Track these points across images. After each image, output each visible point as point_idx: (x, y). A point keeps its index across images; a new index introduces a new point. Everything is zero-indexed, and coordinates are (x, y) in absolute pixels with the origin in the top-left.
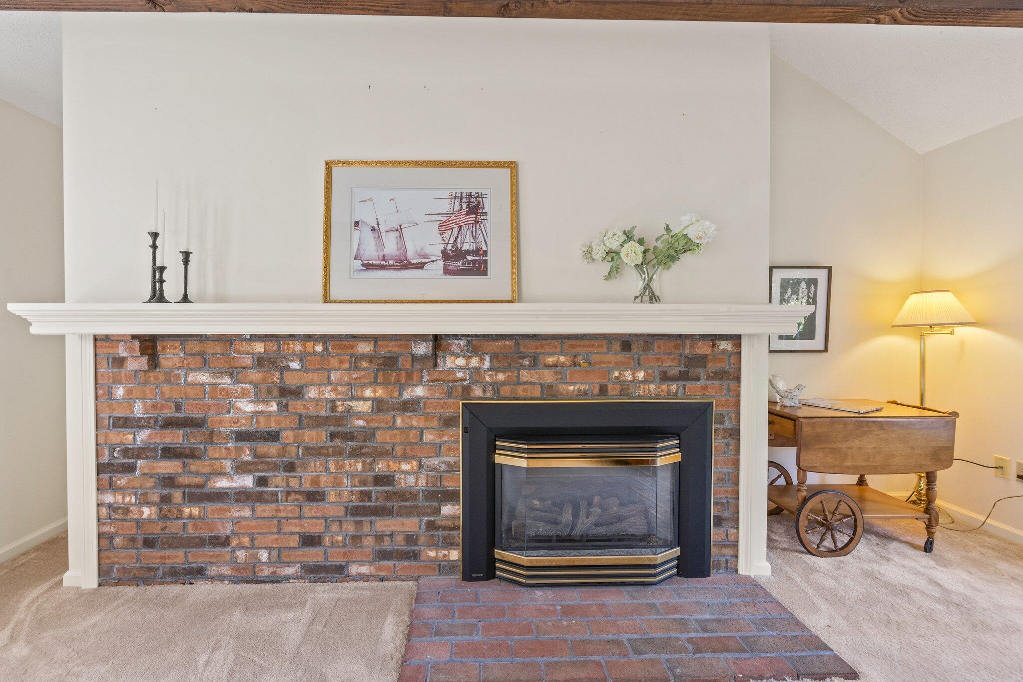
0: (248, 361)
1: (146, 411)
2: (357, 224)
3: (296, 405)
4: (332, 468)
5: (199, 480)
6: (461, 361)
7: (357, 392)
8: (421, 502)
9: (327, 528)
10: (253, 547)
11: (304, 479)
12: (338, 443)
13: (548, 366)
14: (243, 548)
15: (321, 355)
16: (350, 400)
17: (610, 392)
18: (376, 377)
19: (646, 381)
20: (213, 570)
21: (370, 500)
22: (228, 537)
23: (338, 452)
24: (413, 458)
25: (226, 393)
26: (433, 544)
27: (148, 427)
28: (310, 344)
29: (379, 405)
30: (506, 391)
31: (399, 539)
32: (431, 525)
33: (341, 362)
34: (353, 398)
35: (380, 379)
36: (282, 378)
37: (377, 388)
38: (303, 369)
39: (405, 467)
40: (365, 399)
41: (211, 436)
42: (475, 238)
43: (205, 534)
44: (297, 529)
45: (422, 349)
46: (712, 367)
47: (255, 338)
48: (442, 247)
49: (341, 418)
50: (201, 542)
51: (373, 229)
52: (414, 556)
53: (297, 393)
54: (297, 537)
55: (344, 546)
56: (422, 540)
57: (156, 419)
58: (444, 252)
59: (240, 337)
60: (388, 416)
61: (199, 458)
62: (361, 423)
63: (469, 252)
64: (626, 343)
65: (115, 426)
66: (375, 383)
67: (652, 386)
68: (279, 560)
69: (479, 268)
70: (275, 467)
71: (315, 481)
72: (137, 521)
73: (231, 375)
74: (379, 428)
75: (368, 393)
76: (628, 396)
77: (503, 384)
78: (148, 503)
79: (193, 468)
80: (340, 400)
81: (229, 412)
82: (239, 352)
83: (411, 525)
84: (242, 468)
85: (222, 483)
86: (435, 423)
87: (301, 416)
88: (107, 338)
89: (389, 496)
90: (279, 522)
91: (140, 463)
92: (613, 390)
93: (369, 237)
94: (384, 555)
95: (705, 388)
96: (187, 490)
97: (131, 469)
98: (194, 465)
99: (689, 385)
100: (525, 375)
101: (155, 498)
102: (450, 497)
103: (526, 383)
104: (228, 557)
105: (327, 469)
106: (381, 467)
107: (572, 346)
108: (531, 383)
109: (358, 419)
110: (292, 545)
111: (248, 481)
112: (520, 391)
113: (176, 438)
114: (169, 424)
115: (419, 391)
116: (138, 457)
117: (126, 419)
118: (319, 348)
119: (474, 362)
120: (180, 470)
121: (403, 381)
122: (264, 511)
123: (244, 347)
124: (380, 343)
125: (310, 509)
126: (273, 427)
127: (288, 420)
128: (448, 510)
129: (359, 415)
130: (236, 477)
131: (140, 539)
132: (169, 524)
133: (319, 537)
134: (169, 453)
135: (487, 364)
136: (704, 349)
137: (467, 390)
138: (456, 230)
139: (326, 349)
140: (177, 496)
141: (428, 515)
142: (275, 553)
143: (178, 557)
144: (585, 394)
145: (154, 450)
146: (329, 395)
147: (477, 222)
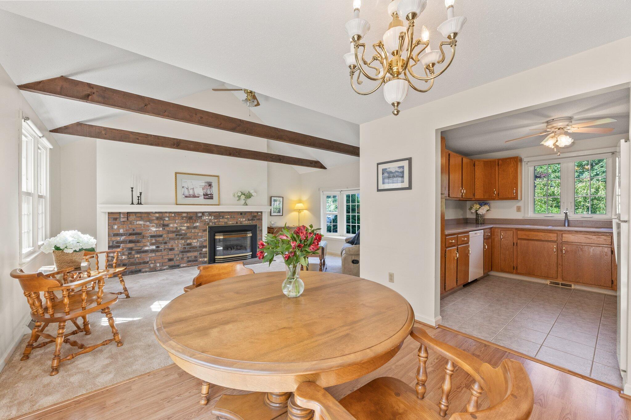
0: (154, 218)
1: (124, 231)
2: (183, 187)
3: (167, 228)
4: (176, 243)
5: (140, 248)
6: (207, 217)
7: (182, 225)
8: (198, 248)
9: (175, 256)
10: (155, 263)
11: (169, 246)
12: (178, 237)
13: (226, 218)
14: (152, 263)
15: (174, 216)
16: (181, 227)
17: (238, 223)
18: (187, 221)
19: (245, 221)
20: (144, 270)
21: (186, 249)
22: (148, 261)
23: (178, 239)
24: (196, 239)
25: (148, 226)
26: (201, 258)
27: (124, 235)
28: (171, 214)
29: (188, 228)
30: (217, 223)
31: (193, 257)
32: (200, 254)
33: (179, 218)
34: (182, 226)
35: (188, 222)
36: (163, 222)
37: (188, 224)
38: (169, 220)
39: (194, 241)
40: (185, 226)
41: (143, 237)
42: (210, 191)
43: (142, 261)
44: (167, 258)
45: (200, 215)
46: (257, 218)
47: (156, 213)
48: (203, 193)
49: (179, 231)
50: (140, 263)
51: (187, 188)
52: (197, 261)
53: (167, 225)
54: (167, 260)
55: (179, 260)
56: (198, 257)
57: (127, 234)
58: (204, 194)
59: (152, 213)
60: (190, 230)
61: (139, 242)
62: (184, 232)
63: (209, 194)
64: (241, 213)
65: (114, 236)
66: (187, 223)
67: (246, 222)
68: (162, 265)
69: (211, 198)
70: (161, 243)
71: (172, 246)
72: (121, 260)
73: (149, 222)
74: (188, 233)
75: (185, 225)
76: (242, 224)
77: (216, 222)
78: (124, 255)
79: (138, 245)
80: (178, 227)
81: (149, 231)
82: (152, 216)
83: (196, 254)
84: (152, 244)
85: (147, 248)
86: (201, 231)
87: (168, 231)
88: (112, 213)
89: (190, 248)
90: (162, 256)
91: (122, 245)
92: (239, 223)
93: (186, 191)
94: (189, 261)
95: (256, 222)
96: (136, 251)
97: (119, 247)
98: (138, 244)
99: (253, 221)
100: (221, 220)
101: (127, 253)
102: (205, 247)
103: (221, 222)
104: (148, 266)
105: (175, 243)
106: (188, 241)
107: (231, 214)
108: (222, 222)
109: (183, 231)
110: (166, 261)
111: (154, 247)
112: (220, 223)
113: (133, 238)
114: (131, 234)
115: (198, 224)
116: (121, 243)
117: (117, 234)
118: (173, 215)
119: (210, 218)
120: (134, 246)
121: (194, 222)
122: (158, 254)
123: (153, 215)
124: (188, 214)
125: (170, 252)
126: (161, 234)
127: (165, 232)
128: (204, 250)
129: (183, 230)
130: (150, 247)
131: (122, 264)
132: (130, 260)
133: (173, 259)
134: (131, 242)
135: (213, 218)
136: (256, 214)
137: (208, 224)
138: (206, 190)
139: (175, 215)
140: (133, 252)
141: (200, 251)
142: (161, 264)
143: (133, 268)
144: (233, 224)
145: (126, 241)
146: (175, 225)
147: (211, 188)
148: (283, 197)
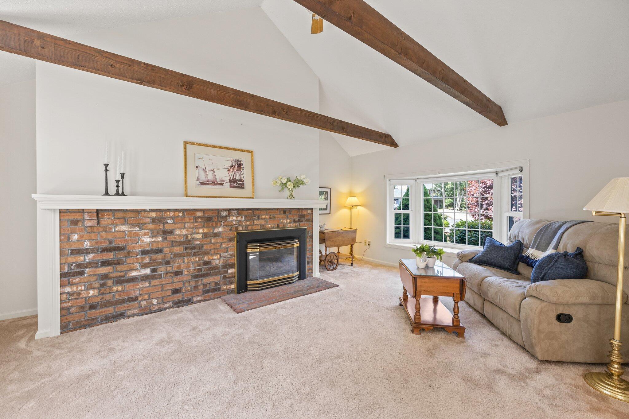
0: (148, 220)
1: (91, 245)
2: (197, 167)
3: (170, 238)
4: (186, 261)
5: (122, 274)
6: (235, 218)
7: (196, 231)
8: (221, 270)
9: (184, 285)
10: (150, 299)
11: (174, 267)
12: (188, 251)
13: (262, 219)
14: (145, 300)
15: (182, 217)
16: (193, 234)
17: (280, 227)
18: (204, 225)
19: (290, 223)
20: (129, 313)
21: (201, 272)
22: (137, 297)
23: (189, 255)
24: (218, 254)
25: (137, 234)
26: (225, 284)
27: (92, 253)
28: (176, 213)
29: (205, 235)
30: (249, 228)
31: (213, 284)
32: (225, 277)
33: (190, 220)
34: (195, 233)
35: (206, 225)
36: (164, 227)
37: (204, 229)
38: (174, 223)
39: (215, 257)
40: (199, 233)
41: (128, 254)
42: (240, 176)
43: (125, 297)
44: (171, 288)
45: (224, 214)
46: (306, 218)
47: (151, 210)
48: (229, 178)
49: (190, 241)
50: (123, 301)
51: (203, 170)
52: (219, 289)
53: (171, 232)
54: (170, 291)
55: (191, 291)
56: (221, 283)
57: (97, 249)
58: (230, 180)
59: (144, 210)
60: (209, 239)
61: (121, 264)
62: (198, 242)
63: (238, 180)
64: (284, 211)
65: (72, 254)
66: (203, 227)
67: (291, 224)
68: (163, 300)
69: (242, 186)
70: (160, 264)
71: (179, 267)
72: (86, 298)
73: (139, 227)
74: (205, 244)
75: (201, 231)
76: (285, 227)
77: (249, 225)
78: (93, 288)
79: (119, 269)
80: (189, 234)
81: (138, 243)
82: (143, 217)
83: (217, 278)
84: (144, 266)
85: (134, 274)
86: (226, 240)
87: (172, 242)
88: (68, 211)
89: (209, 269)
90: (162, 286)
91: (87, 270)
92: (281, 226)
93: (202, 173)
94: (207, 291)
95: (304, 224)
96: (115, 279)
97: (82, 273)
98: (119, 268)
99: (301, 223)
100: (256, 222)
101: (97, 285)
102: (232, 266)
103: (255, 225)
104: (137, 305)
105: (184, 262)
106: (206, 258)
107: (270, 212)
108: (257, 225)
109: (197, 241)
110: (168, 294)
111: (147, 271)
112: (254, 227)
113: (110, 256)
114: (104, 250)
115: (220, 229)
116: (87, 267)
117: (79, 250)
118: (181, 214)
119: (239, 218)
120: (111, 271)
121: (214, 226)
122: (155, 282)
123: (145, 214)
124: (205, 212)
125: (176, 279)
126: (160, 247)
127: (167, 244)
128: (230, 271)
129: (197, 240)
130: (141, 270)
131: (88, 306)
132: (105, 296)
133: (180, 289)
134: (105, 263)
135: (243, 219)
136: (304, 213)
137: (237, 229)
138: (233, 172)
139: (183, 215)
140: (110, 282)
141: (224, 274)
142: (160, 300)
143: (110, 310)
144: (273, 228)
145: (97, 263)
146: (185, 232)
147: (240, 170)
148: (331, 188)
